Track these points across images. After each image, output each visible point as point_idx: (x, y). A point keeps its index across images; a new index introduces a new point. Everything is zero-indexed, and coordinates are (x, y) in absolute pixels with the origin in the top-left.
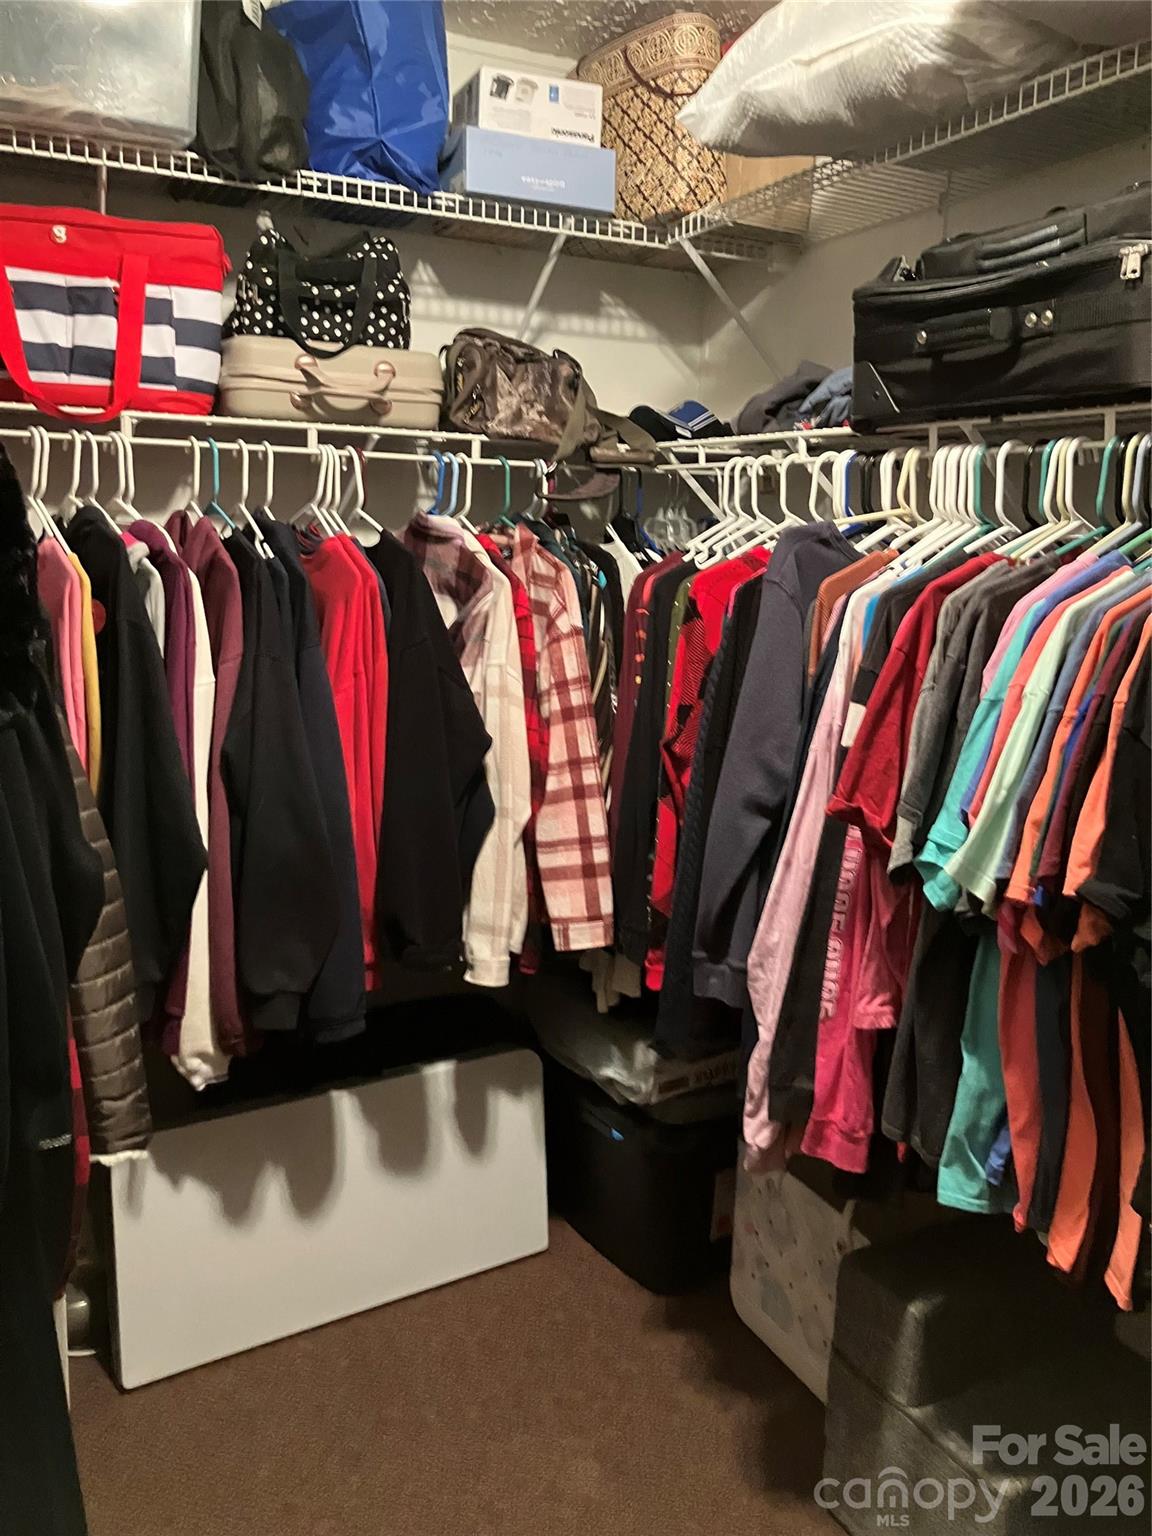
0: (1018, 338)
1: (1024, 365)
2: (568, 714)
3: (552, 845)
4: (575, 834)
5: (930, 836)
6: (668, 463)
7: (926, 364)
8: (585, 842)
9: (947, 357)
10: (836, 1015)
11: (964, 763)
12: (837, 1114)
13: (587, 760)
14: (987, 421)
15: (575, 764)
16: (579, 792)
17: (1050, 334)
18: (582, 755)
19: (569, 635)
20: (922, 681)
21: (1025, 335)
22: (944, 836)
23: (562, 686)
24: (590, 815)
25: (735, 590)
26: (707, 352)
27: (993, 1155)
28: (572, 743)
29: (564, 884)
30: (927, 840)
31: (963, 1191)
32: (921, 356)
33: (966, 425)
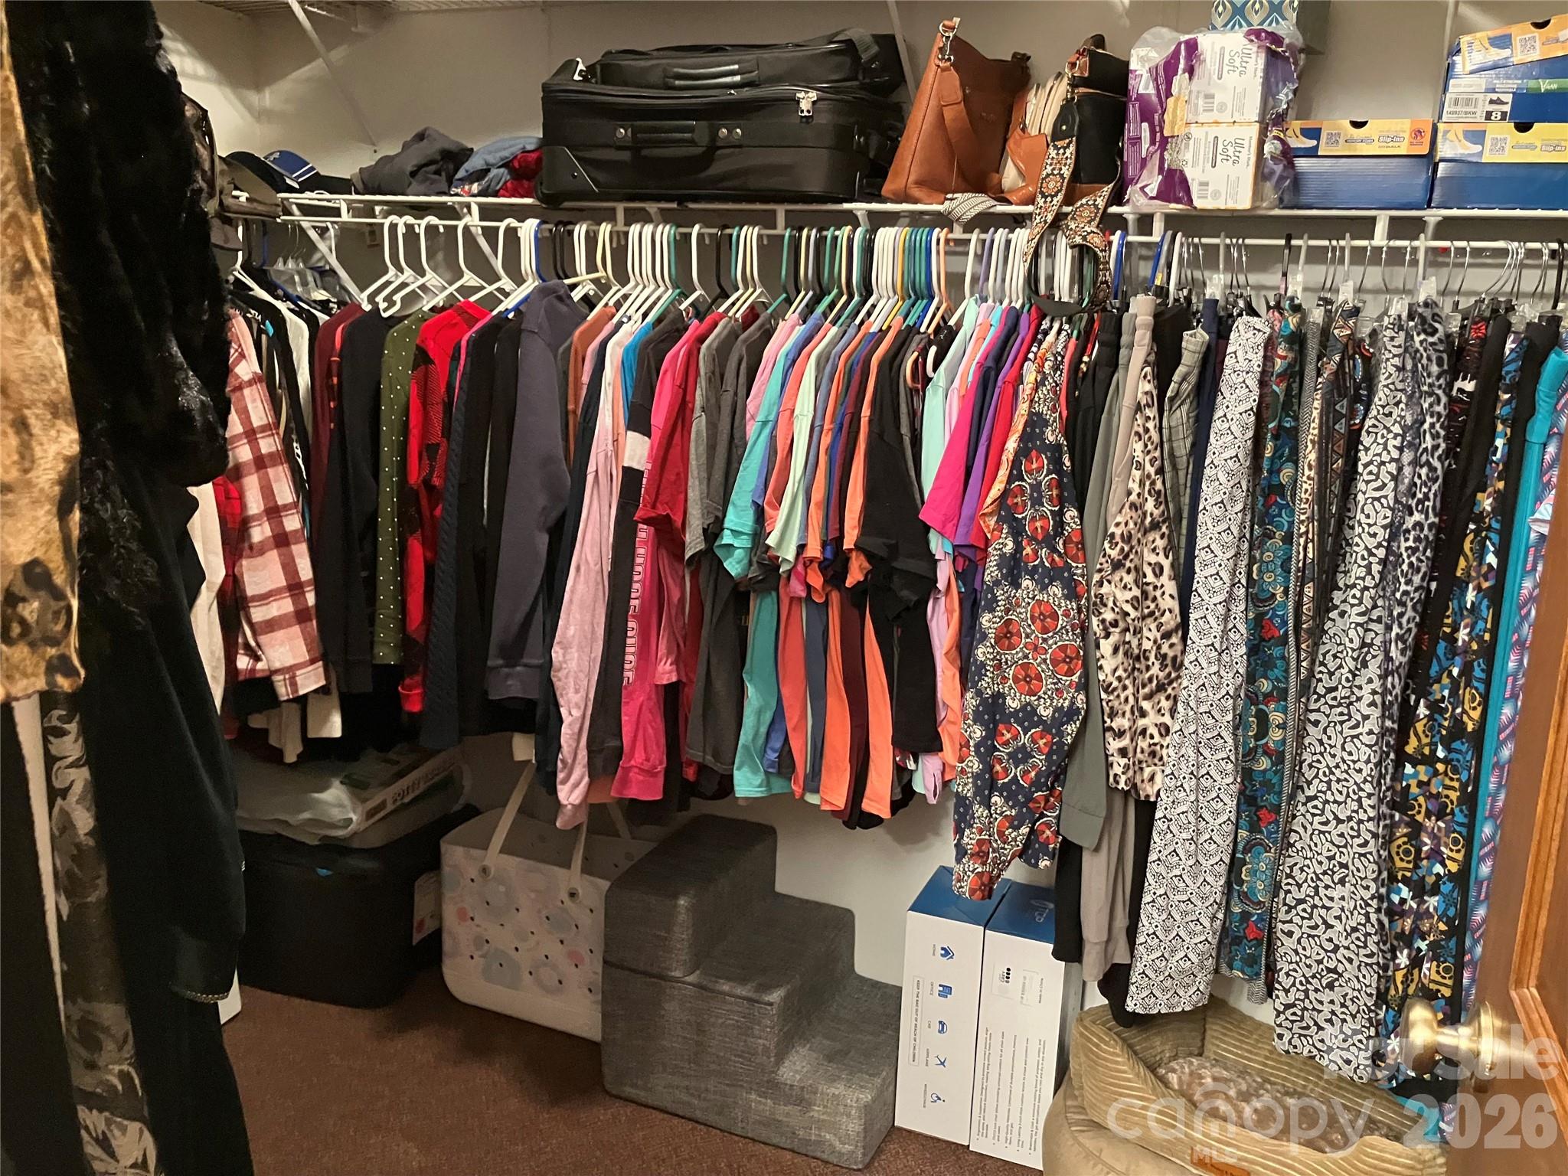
0: (713, 147)
1: (716, 169)
2: (261, 462)
3: (265, 598)
4: (282, 582)
5: (726, 525)
6: (291, 214)
7: (625, 156)
8: (295, 588)
9: (645, 152)
10: (635, 681)
11: (745, 468)
12: (639, 757)
13: (286, 507)
14: (674, 205)
15: (273, 512)
16: (282, 540)
17: (740, 146)
18: (280, 503)
19: (250, 383)
20: (692, 411)
21: (719, 144)
22: (736, 524)
23: (251, 434)
24: (298, 561)
25: (466, 337)
26: (268, 98)
27: (769, 752)
28: (267, 491)
29: (280, 634)
30: (722, 529)
31: (750, 784)
32: (620, 148)
33: (652, 207)
